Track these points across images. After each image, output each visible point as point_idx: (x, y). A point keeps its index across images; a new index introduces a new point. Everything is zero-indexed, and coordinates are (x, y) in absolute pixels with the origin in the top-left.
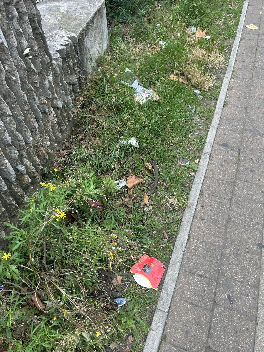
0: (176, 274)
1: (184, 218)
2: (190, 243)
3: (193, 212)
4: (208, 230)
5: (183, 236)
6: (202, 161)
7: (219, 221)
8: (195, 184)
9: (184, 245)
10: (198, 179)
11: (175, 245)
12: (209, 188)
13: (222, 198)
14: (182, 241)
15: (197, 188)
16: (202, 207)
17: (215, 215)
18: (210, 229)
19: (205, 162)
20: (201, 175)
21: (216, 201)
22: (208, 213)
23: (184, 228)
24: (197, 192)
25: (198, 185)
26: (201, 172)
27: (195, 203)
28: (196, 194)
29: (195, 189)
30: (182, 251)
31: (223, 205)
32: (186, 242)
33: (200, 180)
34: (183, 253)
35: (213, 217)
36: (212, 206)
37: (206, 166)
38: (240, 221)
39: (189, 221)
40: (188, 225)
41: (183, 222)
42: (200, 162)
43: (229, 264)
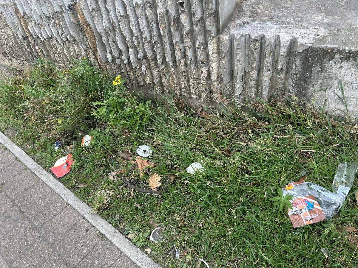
0: (50, 184)
1: (84, 205)
2: (63, 204)
3: (85, 216)
4: (62, 225)
5: (70, 198)
6: (144, 258)
7: (62, 239)
8: (115, 232)
9: (63, 197)
10: (120, 239)
11: (68, 189)
12: (104, 250)
13: (83, 258)
14: (67, 196)
15: (109, 232)
16: (87, 231)
17: (71, 239)
18: (61, 227)
19: (141, 262)
20: (123, 245)
21: (84, 249)
22: (77, 233)
23: (76, 201)
24: (104, 230)
25: (113, 235)
26: (128, 248)
27: (93, 222)
28: (103, 227)
29: (108, 229)
30: (60, 193)
31: (75, 255)
32: (65, 199)
33: (117, 240)
34: (59, 193)
35: (71, 236)
36: (81, 241)
37: (135, 261)
38: (47, 264)
39: (79, 208)
40: (77, 206)
41: (82, 202)
42: (145, 255)
43: (25, 229)
